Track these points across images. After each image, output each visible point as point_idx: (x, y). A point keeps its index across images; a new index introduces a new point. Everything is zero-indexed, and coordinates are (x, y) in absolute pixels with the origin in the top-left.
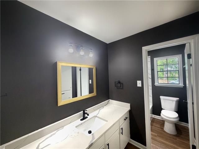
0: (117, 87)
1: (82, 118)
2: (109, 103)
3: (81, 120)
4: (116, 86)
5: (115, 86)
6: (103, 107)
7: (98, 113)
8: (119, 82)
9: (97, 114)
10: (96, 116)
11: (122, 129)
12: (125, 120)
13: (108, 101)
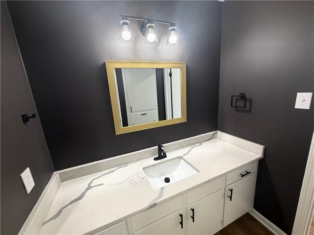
0: (236, 107)
1: (157, 156)
2: (216, 138)
3: (155, 159)
4: (234, 104)
5: (232, 105)
6: (201, 143)
7: (188, 153)
8: (243, 97)
9: (185, 155)
10: (182, 158)
11: (231, 191)
12: (243, 176)
13: (214, 134)
